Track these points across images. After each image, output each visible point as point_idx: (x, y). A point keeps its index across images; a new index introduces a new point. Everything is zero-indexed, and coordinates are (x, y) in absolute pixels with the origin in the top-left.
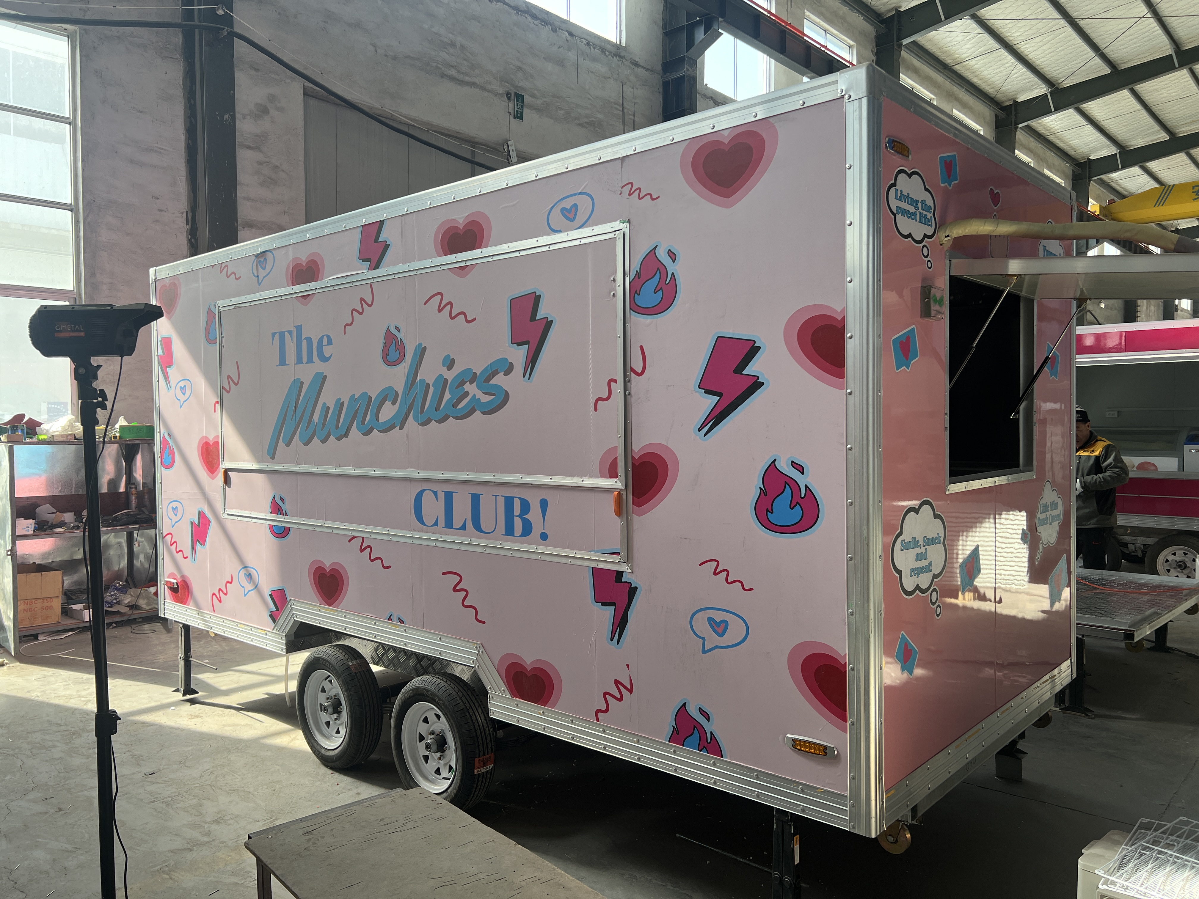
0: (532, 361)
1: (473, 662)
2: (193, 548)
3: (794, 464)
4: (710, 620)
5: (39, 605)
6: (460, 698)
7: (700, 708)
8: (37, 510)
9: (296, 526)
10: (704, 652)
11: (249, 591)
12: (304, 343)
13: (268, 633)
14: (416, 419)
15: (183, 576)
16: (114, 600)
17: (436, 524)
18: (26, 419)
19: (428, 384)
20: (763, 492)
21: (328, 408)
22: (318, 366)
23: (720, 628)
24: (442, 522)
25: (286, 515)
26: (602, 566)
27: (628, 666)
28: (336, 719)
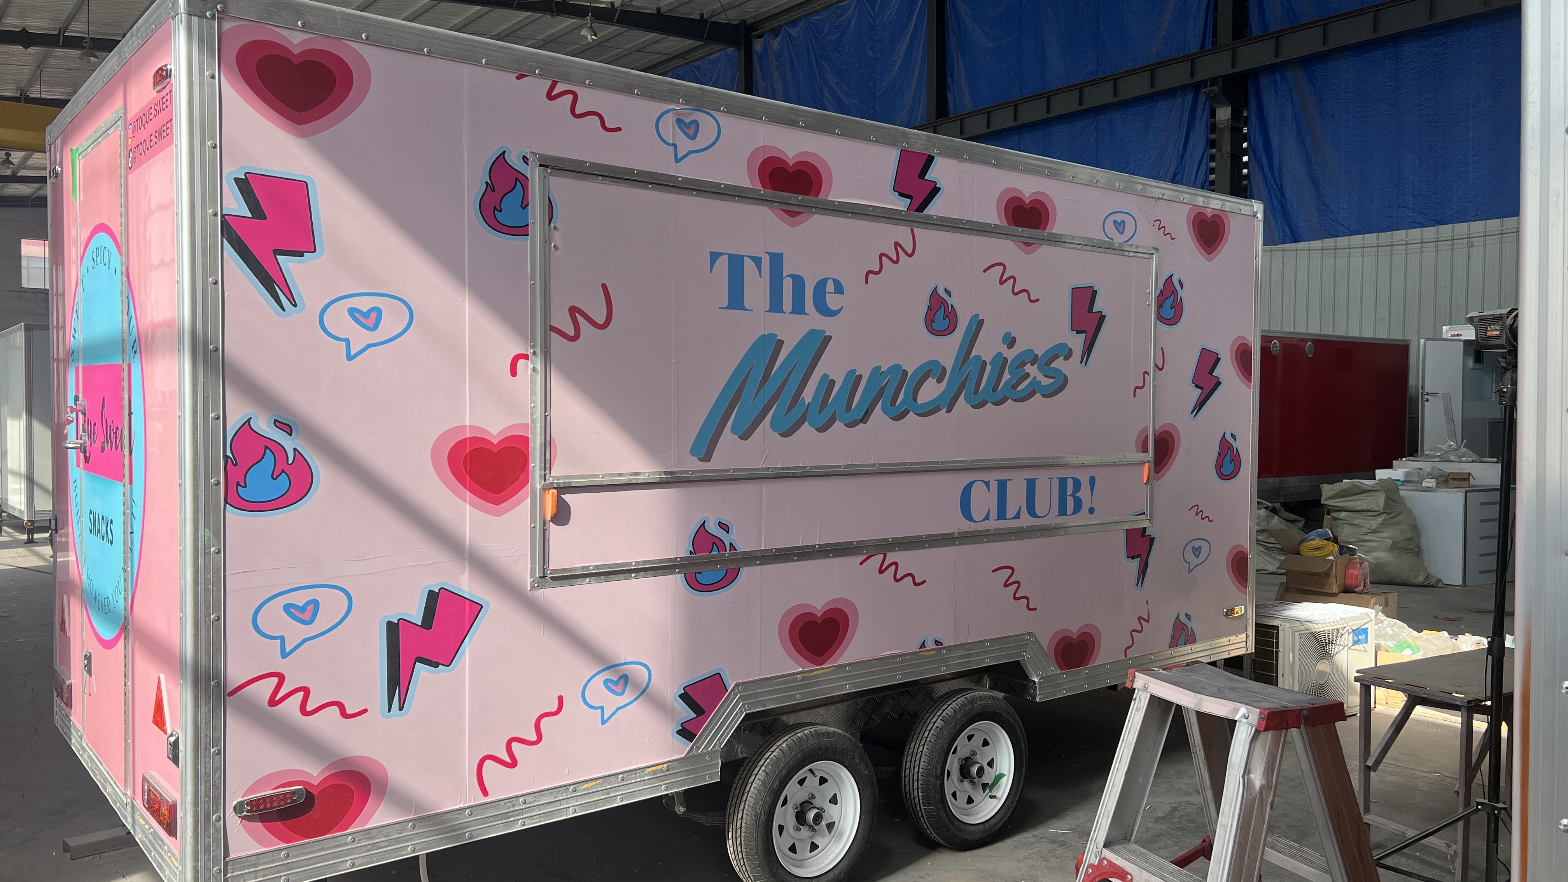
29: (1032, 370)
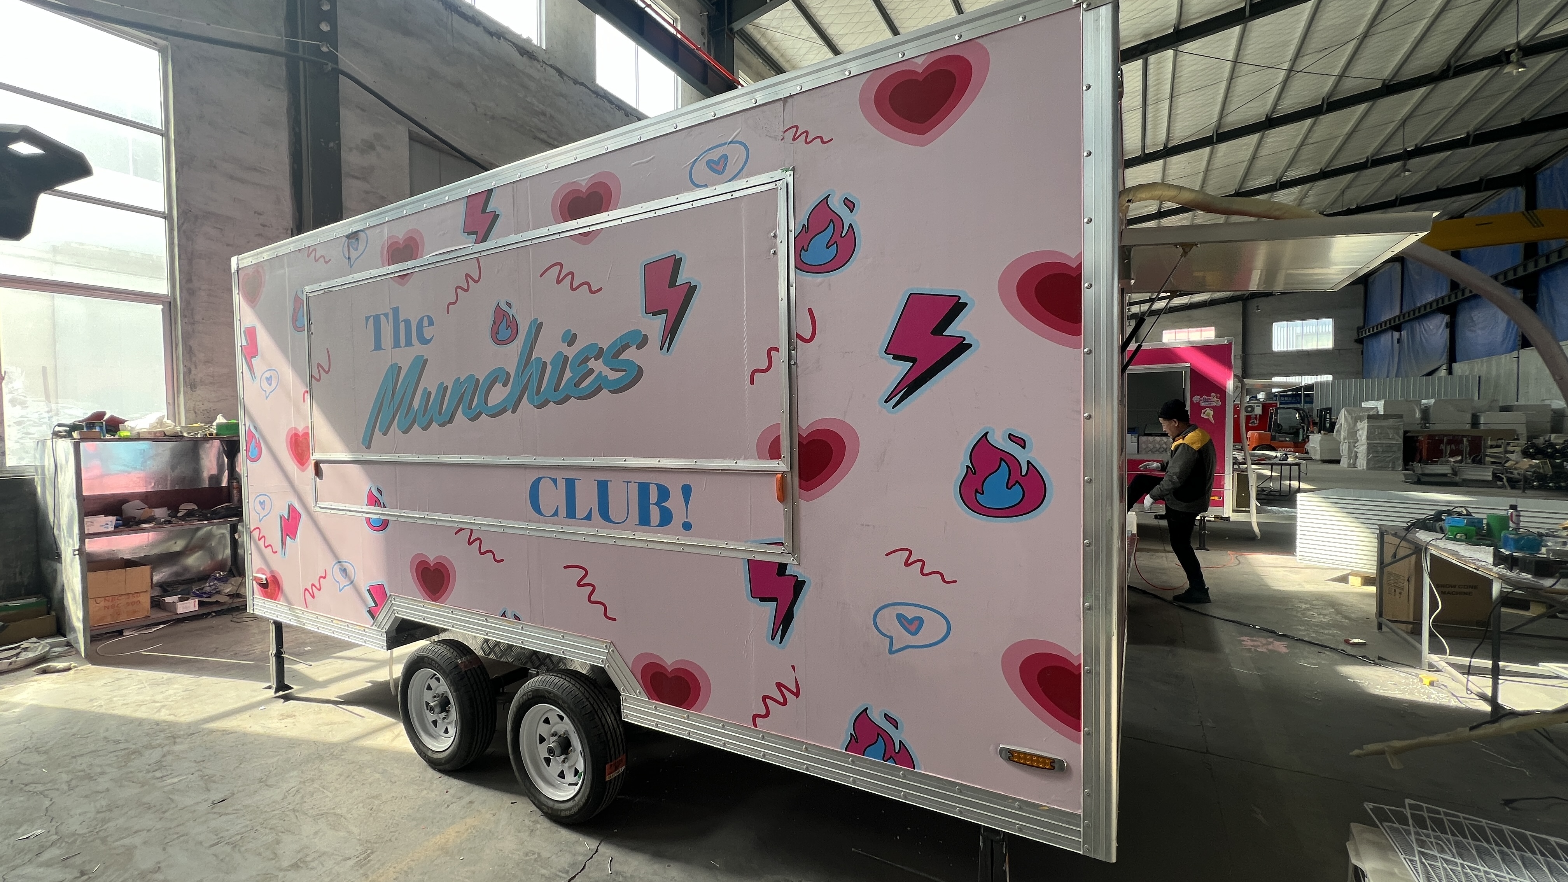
0: (671, 332)
1: (602, 661)
2: (283, 543)
3: (1011, 437)
4: (900, 617)
5: (123, 601)
6: (587, 699)
7: (885, 714)
8: (123, 507)
9: (395, 519)
10: (891, 652)
11: (345, 586)
12: (402, 326)
13: (366, 630)
14: (531, 401)
15: (272, 572)
16: (213, 589)
17: (556, 514)
18: (106, 418)
19: (545, 364)
20: (971, 471)
21: (430, 393)
22: (418, 349)
23: (913, 625)
24: (563, 512)
25: (384, 507)
26: (759, 558)
27: (793, 667)
28: (444, 718)
29: (599, 366)
